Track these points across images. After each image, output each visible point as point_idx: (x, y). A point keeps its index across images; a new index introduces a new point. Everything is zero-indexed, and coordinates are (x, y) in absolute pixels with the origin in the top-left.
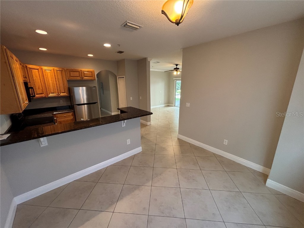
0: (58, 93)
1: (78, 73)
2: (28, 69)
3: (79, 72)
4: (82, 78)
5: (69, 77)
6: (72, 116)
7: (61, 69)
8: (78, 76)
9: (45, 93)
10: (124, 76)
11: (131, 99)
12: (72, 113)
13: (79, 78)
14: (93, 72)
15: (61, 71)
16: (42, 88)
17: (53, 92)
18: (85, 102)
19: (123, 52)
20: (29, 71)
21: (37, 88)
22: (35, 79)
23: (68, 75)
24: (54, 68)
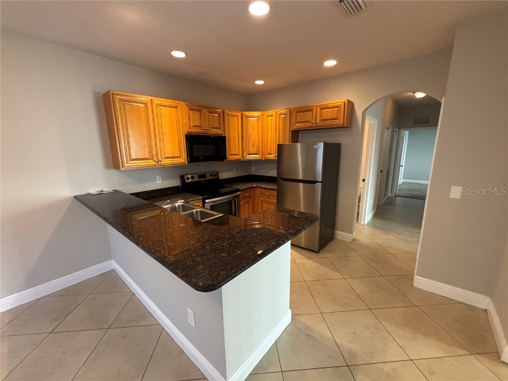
0: (276, 154)
1: (310, 114)
2: (244, 118)
5: (294, 123)
7: (285, 111)
9: (260, 154)
15: (285, 114)
16: (259, 145)
20: (244, 120)
21: (251, 144)
22: (251, 132)
23: (294, 121)
24: (276, 111)
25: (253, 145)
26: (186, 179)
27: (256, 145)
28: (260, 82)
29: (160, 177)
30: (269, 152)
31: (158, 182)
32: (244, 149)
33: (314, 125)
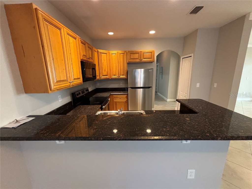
0: (119, 75)
1: (137, 55)
2: (99, 53)
3: (139, 53)
4: (141, 60)
5: (129, 59)
6: (126, 98)
7: (123, 52)
8: (137, 58)
9: (109, 75)
10: (192, 55)
11: (198, 85)
12: (126, 95)
13: (138, 60)
14: (153, 53)
15: (124, 54)
16: (108, 70)
17: (115, 74)
18: (142, 86)
19: (203, 7)
20: (99, 55)
21: (104, 70)
22: (103, 62)
23: (129, 58)
24: (118, 51)
25: (105, 71)
26: (76, 95)
27: (106, 70)
28: (111, 33)
29: (60, 96)
30: (114, 74)
31: (60, 101)
32: (100, 72)
33: (140, 60)
